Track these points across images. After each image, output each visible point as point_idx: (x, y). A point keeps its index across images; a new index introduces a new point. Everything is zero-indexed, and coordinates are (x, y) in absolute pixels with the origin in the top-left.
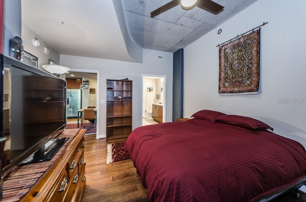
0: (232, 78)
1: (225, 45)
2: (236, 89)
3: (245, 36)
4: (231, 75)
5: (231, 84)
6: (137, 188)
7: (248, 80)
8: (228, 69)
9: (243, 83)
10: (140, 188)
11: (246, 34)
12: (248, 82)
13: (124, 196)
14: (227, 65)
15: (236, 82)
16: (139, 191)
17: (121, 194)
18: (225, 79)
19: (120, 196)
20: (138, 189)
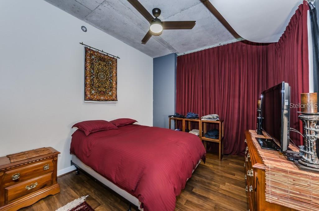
0: (98, 87)
1: (92, 50)
2: (102, 98)
3: (109, 56)
4: (97, 84)
5: (97, 92)
6: (186, 202)
7: (110, 91)
8: (94, 76)
9: (107, 93)
10: (184, 200)
11: (110, 56)
12: (110, 93)
13: (202, 205)
14: (93, 72)
15: (101, 91)
16: (187, 198)
17: (204, 208)
18: (91, 86)
19: (206, 208)
20: (186, 200)
